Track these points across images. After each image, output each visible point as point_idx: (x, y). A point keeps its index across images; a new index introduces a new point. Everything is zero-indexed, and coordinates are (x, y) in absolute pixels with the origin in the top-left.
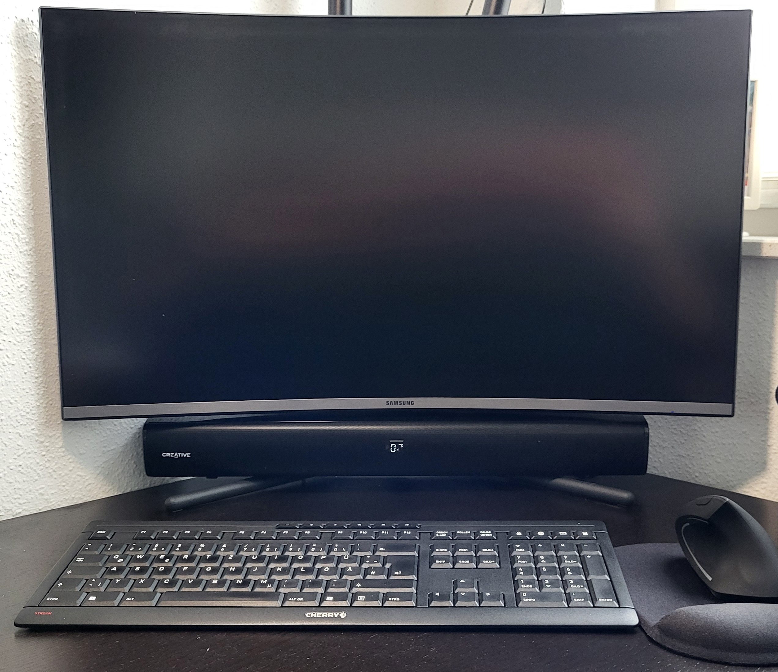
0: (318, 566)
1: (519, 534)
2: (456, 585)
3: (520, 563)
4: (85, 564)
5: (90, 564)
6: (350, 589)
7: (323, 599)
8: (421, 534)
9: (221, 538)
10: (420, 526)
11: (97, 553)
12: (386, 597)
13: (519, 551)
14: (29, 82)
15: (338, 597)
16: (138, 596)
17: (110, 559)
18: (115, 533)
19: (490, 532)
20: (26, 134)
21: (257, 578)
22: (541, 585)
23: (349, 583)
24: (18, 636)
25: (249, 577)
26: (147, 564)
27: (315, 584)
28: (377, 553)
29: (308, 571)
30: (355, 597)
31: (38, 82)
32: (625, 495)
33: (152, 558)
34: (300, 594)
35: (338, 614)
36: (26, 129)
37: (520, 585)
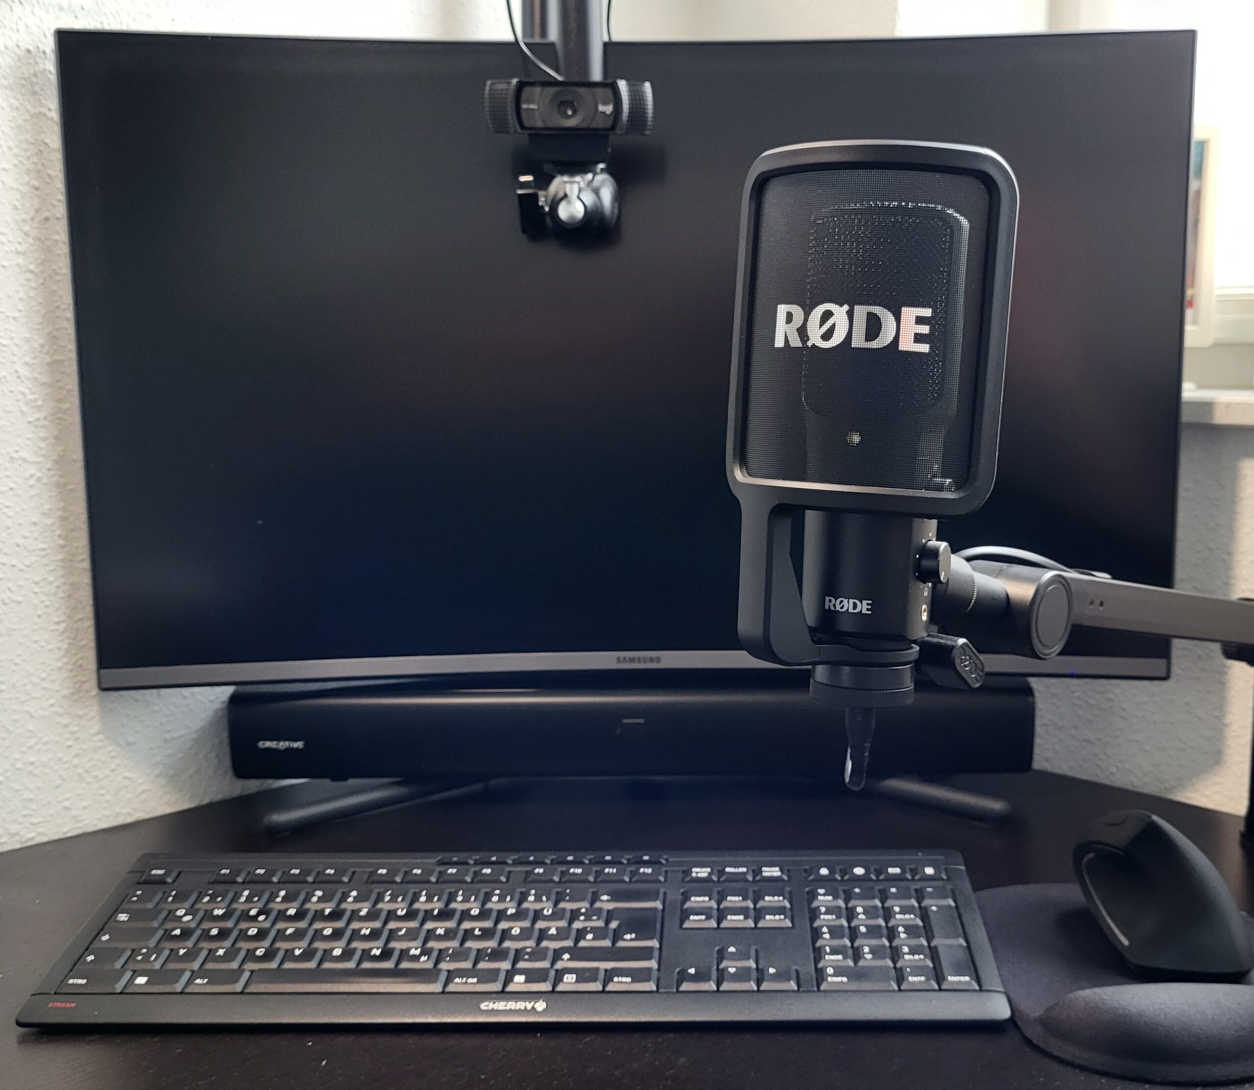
0: (503, 925)
1: (824, 871)
2: (722, 955)
3: (826, 919)
4: (133, 925)
5: (140, 925)
6: (553, 963)
7: (508, 979)
8: (669, 874)
9: (350, 880)
10: (667, 860)
11: (150, 906)
12: (609, 975)
13: (824, 899)
14: (40, 151)
15: (532, 976)
16: (214, 977)
17: (171, 915)
18: (179, 873)
19: (777, 869)
20: (34, 233)
21: (403, 945)
22: (857, 955)
23: (550, 954)
24: (23, 1041)
25: (392, 945)
26: (229, 924)
27: (498, 954)
28: (598, 905)
29: (487, 934)
30: (559, 976)
31: (54, 150)
32: (996, 806)
33: (237, 914)
34: (472, 972)
35: (532, 1003)
36: (36, 225)
37: (823, 955)
